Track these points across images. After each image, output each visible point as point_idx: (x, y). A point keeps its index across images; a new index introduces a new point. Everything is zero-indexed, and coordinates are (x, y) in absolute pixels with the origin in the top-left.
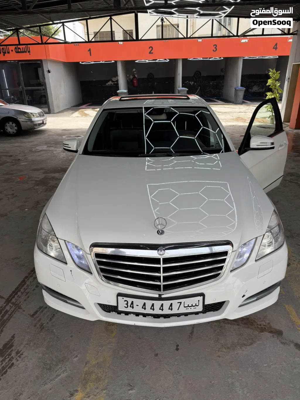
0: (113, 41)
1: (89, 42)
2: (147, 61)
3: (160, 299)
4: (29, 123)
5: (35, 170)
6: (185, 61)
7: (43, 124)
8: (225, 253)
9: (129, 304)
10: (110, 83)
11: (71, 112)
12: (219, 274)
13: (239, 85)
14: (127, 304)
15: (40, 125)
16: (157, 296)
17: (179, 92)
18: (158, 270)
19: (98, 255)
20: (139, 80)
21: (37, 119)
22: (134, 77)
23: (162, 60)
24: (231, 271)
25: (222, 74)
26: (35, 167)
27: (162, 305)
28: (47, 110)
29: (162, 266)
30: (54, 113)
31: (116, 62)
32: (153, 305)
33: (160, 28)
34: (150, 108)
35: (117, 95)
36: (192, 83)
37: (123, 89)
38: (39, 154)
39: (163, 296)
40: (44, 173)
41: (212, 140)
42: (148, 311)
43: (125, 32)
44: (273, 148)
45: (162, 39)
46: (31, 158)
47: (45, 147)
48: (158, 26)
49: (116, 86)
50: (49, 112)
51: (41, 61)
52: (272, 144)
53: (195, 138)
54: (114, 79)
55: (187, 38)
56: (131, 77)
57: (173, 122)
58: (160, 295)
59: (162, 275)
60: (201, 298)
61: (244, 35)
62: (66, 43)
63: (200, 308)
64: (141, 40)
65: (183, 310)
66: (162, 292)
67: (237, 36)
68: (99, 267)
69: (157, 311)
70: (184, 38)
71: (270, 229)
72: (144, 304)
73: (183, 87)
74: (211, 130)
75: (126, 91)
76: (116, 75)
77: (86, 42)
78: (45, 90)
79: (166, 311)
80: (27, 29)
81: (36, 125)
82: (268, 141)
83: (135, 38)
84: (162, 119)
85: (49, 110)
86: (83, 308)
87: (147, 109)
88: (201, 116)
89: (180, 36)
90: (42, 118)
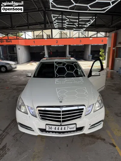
0: (43, 38)
1: (34, 39)
2: (56, 46)
3: (61, 125)
4: (10, 67)
5: (13, 85)
6: (70, 46)
7: (16, 68)
8: (83, 109)
9: (50, 128)
10: (42, 53)
11: (26, 64)
12: (81, 116)
13: (90, 54)
14: (49, 128)
15: (14, 68)
16: (60, 124)
17: (68, 57)
18: (60, 115)
19: (39, 110)
20: (52, 52)
21: (13, 66)
22: (51, 51)
23: (61, 45)
24: (85, 116)
25: (84, 50)
26: (13, 84)
27: (62, 128)
28: (17, 63)
29: (61, 113)
30: (20, 64)
31: (44, 46)
32: (58, 128)
33: (60, 34)
34: (57, 62)
35: (44, 57)
36: (72, 54)
37: (46, 55)
38: (14, 79)
39: (62, 124)
40: (17, 86)
41: (79, 73)
42: (57, 130)
43: (47, 35)
44: (100, 75)
45: (61, 38)
46: (11, 80)
47: (16, 77)
48: (59, 33)
49: (44, 54)
50: (18, 64)
51: (16, 45)
52: (99, 74)
53: (73, 72)
54: (43, 52)
55: (70, 38)
56: (50, 51)
57: (65, 67)
58: (61, 124)
59: (61, 116)
60: (75, 125)
61: (90, 37)
62: (26, 39)
63: (75, 129)
64: (53, 38)
65: (69, 130)
66: (61, 123)
67: (88, 37)
68: (39, 114)
69: (60, 130)
70: (69, 38)
71: (98, 101)
72: (55, 128)
73: (69, 55)
74: (78, 70)
75: (48, 56)
76: (44, 50)
77: (33, 39)
78: (17, 55)
79: (63, 130)
80: (11, 34)
81: (13, 68)
82: (98, 73)
83: (51, 37)
84: (61, 66)
85: (18, 63)
86: (34, 131)
87: (56, 62)
88: (75, 65)
89: (68, 37)
90: (15, 66)
